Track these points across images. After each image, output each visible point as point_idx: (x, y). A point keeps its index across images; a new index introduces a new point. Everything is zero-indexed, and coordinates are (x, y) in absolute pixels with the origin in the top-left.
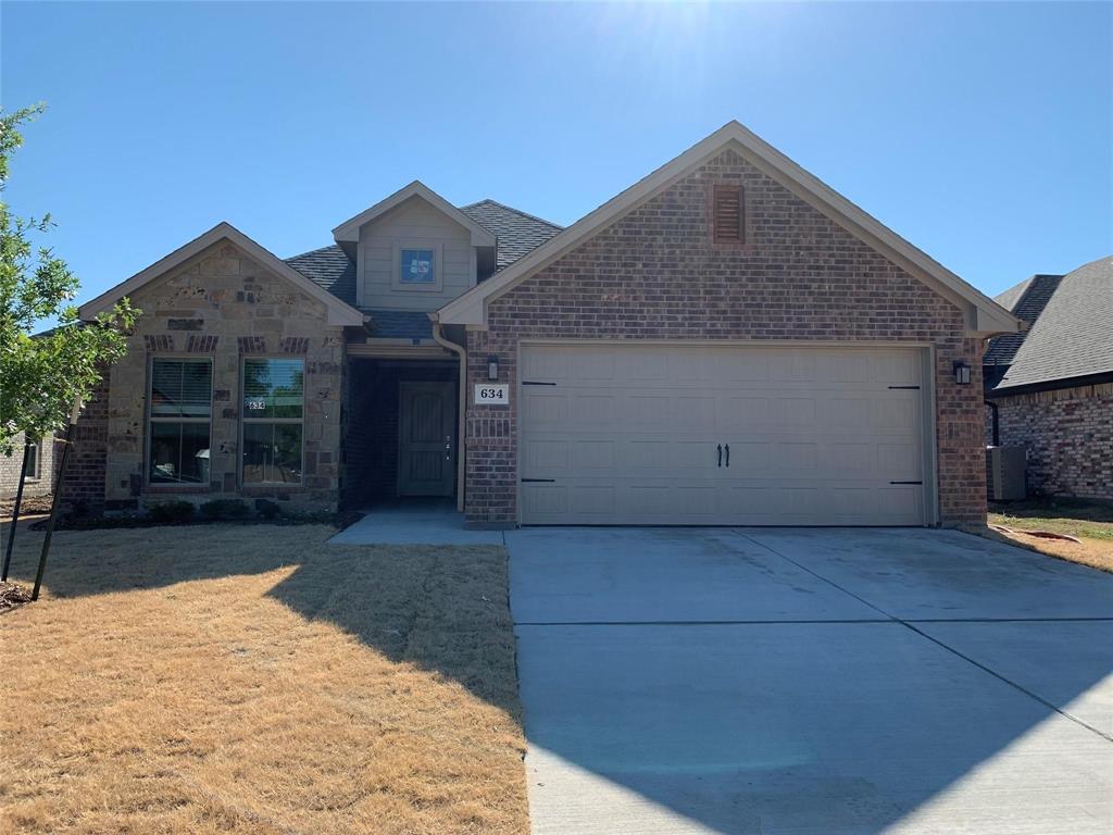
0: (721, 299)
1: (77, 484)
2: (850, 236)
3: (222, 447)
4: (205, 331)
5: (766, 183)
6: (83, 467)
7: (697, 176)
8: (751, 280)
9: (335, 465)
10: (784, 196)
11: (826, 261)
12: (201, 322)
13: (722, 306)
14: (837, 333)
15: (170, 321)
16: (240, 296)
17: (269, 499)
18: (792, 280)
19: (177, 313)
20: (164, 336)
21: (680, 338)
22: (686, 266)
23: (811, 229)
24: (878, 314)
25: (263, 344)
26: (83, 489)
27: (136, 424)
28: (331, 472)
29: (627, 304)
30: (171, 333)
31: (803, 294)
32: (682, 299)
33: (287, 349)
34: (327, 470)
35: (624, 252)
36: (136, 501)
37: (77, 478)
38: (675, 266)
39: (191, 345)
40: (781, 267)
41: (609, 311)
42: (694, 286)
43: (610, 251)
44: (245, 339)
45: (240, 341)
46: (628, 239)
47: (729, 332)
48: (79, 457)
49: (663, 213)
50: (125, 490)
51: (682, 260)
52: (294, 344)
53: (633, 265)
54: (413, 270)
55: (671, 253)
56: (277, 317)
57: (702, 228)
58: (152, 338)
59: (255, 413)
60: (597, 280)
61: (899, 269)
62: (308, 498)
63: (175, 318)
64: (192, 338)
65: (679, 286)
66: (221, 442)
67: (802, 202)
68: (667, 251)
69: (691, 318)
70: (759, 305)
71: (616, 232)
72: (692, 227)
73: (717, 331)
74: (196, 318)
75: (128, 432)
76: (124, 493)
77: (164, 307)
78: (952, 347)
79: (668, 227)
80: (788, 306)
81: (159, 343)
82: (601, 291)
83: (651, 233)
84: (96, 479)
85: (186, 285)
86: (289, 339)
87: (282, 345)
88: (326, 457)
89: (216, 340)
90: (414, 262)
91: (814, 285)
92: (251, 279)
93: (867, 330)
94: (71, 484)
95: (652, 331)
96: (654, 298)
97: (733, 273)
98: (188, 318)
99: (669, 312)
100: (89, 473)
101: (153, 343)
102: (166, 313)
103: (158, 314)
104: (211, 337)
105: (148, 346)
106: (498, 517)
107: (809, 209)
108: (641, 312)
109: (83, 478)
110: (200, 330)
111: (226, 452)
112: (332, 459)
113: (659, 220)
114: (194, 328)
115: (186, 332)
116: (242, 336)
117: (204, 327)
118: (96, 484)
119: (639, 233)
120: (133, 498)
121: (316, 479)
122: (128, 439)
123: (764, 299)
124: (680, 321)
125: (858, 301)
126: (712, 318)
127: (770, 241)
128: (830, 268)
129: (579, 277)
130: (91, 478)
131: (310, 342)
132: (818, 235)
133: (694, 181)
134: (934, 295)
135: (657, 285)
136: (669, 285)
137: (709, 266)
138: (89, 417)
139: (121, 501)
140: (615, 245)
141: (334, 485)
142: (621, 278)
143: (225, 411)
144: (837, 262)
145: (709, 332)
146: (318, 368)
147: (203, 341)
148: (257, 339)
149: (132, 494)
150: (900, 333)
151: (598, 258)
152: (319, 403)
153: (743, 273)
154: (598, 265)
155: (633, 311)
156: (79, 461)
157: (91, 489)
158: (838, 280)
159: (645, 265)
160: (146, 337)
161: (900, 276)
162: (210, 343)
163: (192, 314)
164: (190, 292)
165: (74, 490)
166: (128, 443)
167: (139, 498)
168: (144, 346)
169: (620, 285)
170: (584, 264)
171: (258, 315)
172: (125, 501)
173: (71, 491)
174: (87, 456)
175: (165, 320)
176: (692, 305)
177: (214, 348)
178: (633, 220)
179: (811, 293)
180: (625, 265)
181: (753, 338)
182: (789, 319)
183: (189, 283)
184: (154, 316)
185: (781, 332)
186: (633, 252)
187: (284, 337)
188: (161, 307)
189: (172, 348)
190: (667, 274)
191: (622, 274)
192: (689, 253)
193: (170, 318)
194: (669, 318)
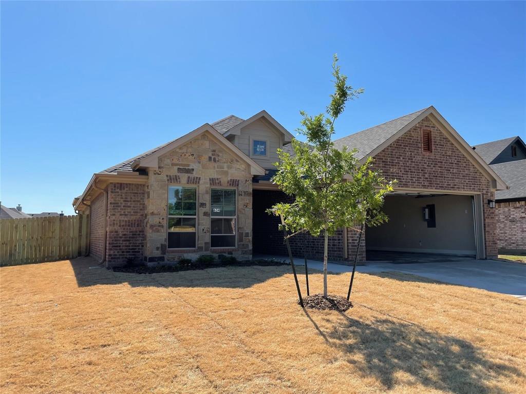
0: (426, 173)
1: (120, 249)
2: (460, 152)
3: (203, 230)
4: (195, 174)
5: (437, 130)
6: (123, 241)
7: (417, 125)
8: (434, 166)
9: (251, 238)
10: (442, 135)
11: (454, 161)
12: (193, 170)
13: (427, 176)
14: (458, 188)
15: (178, 168)
16: (210, 158)
17: (224, 254)
18: (445, 167)
19: (181, 165)
20: (176, 176)
21: (415, 187)
22: (415, 160)
23: (450, 149)
24: (469, 182)
25: (220, 182)
26: (123, 252)
27: (163, 219)
28: (249, 242)
29: (398, 173)
30: (179, 174)
31: (448, 173)
32: (414, 172)
33: (230, 184)
34: (247, 240)
35: (397, 153)
36: (164, 257)
37: (120, 246)
38: (412, 159)
39: (188, 181)
40: (442, 162)
41: (393, 176)
42: (418, 168)
43: (392, 152)
44: (213, 179)
45: (210, 180)
46: (397, 148)
47: (428, 186)
48: (121, 235)
49: (408, 138)
50: (158, 252)
51: (414, 157)
52: (233, 182)
53: (400, 158)
54: (258, 150)
55: (411, 154)
56: (226, 169)
57: (419, 145)
58: (170, 176)
59: (217, 214)
60: (388, 163)
61: (473, 165)
62: (240, 253)
63: (181, 167)
64: (189, 177)
65: (414, 167)
66: (203, 227)
67: (447, 138)
68: (410, 153)
69: (418, 180)
70: (437, 176)
71: (394, 144)
72: (417, 145)
73: (425, 186)
74: (190, 168)
75: (159, 223)
76: (157, 254)
77: (175, 161)
78: (487, 194)
79: (410, 144)
80: (445, 177)
81: (173, 179)
82: (390, 168)
83: (405, 146)
84: (129, 246)
85: (185, 151)
86: (231, 180)
87: (228, 182)
88: (247, 234)
89: (200, 179)
90: (258, 146)
91: (451, 170)
92: (214, 151)
93: (466, 187)
94: (117, 249)
95: (407, 185)
96: (406, 172)
97: (429, 163)
98: (187, 168)
99: (411, 177)
100: (126, 244)
101: (171, 179)
102: (176, 165)
103: (173, 165)
104: (197, 178)
105: (168, 180)
106: (360, 260)
107: (449, 141)
108: (403, 177)
109: (123, 246)
110: (192, 173)
111: (205, 232)
112: (250, 235)
113: (406, 141)
114: (190, 173)
115: (187, 174)
116: (211, 177)
117: (194, 172)
118: (129, 249)
119: (401, 145)
120: (162, 256)
121: (243, 245)
122: (159, 226)
123: (438, 174)
124: (414, 181)
125: (463, 176)
126: (424, 181)
127: (439, 152)
128: (455, 164)
129: (383, 162)
130: (126, 246)
131: (240, 182)
132: (452, 151)
133: (416, 127)
134: (483, 175)
135: (407, 167)
136: (411, 167)
137: (422, 160)
138: (126, 215)
139: (156, 258)
140: (394, 150)
141: (251, 247)
142: (396, 163)
143: (204, 213)
144: (457, 161)
145: (423, 186)
146: (243, 193)
147: (194, 179)
148: (218, 179)
149: (162, 254)
150: (474, 189)
151: (389, 154)
152: (244, 210)
153: (432, 164)
154: (389, 157)
155: (400, 176)
156: (121, 237)
157: (127, 252)
158: (457, 169)
159: (403, 158)
160: (167, 176)
161: (474, 168)
162: (197, 181)
163: (188, 165)
164: (187, 155)
165: (118, 252)
166: (159, 228)
167: (165, 255)
168: (166, 180)
169: (396, 166)
170: (385, 157)
171: (218, 168)
172: (158, 257)
173: (116, 253)
174: (125, 235)
175: (176, 168)
176: (418, 175)
177: (199, 183)
178: (399, 140)
179: (451, 173)
180: (397, 158)
181: (436, 189)
182: (445, 182)
183: (187, 150)
184: (171, 166)
185: (443, 187)
186: (399, 153)
187: (229, 179)
188: (174, 162)
189: (180, 182)
190: (410, 163)
191: (396, 161)
192: (416, 155)
193: (179, 167)
194: (411, 180)
